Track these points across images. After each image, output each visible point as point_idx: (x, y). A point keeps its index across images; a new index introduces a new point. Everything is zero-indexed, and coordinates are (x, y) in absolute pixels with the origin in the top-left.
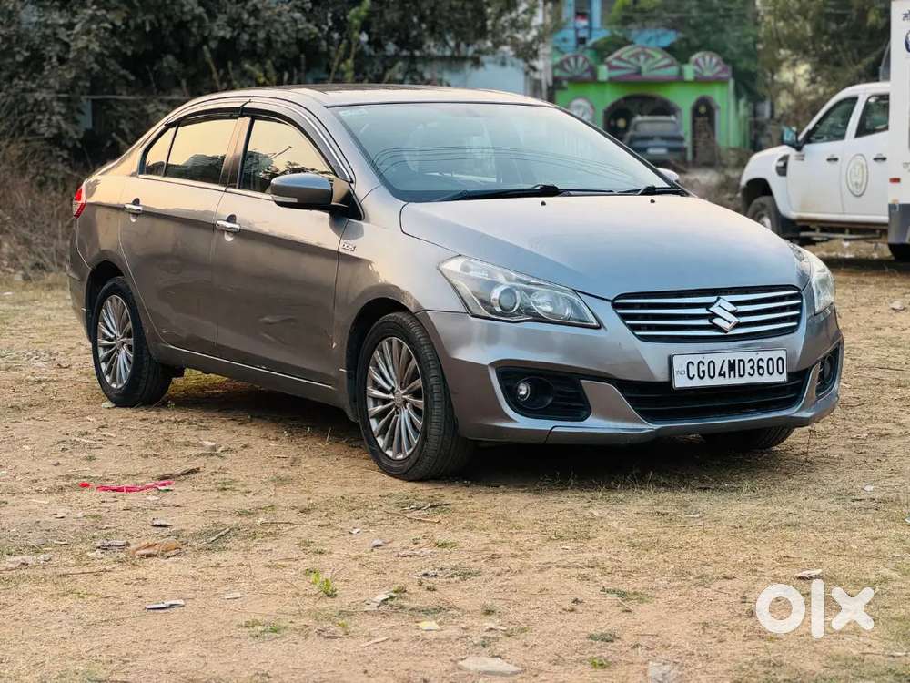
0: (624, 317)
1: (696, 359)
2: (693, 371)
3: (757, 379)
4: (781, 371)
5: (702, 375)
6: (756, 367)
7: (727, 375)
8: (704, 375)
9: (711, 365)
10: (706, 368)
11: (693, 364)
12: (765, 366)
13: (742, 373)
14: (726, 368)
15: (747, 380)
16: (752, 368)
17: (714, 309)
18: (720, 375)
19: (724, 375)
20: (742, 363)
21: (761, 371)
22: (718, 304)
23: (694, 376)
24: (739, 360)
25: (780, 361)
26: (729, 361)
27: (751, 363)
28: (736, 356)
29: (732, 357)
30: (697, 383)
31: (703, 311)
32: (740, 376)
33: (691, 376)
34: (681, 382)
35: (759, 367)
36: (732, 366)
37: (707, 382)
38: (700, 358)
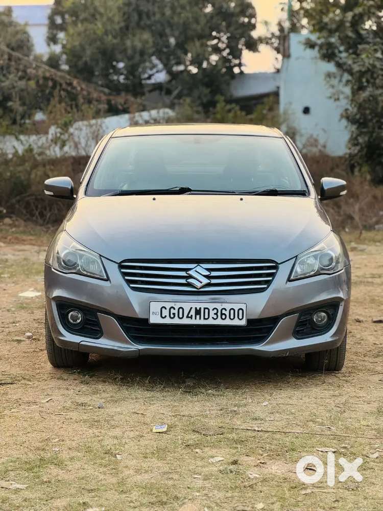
0: (124, 274)
1: (168, 306)
2: (166, 313)
3: (219, 322)
4: (241, 317)
5: (172, 316)
6: (219, 314)
7: (194, 317)
8: (174, 316)
9: (181, 310)
10: (176, 312)
11: (166, 309)
12: (227, 313)
13: (206, 317)
14: (193, 313)
15: (210, 322)
16: (216, 314)
17: (191, 273)
18: (188, 317)
19: (191, 317)
20: (207, 311)
21: (224, 317)
22: (194, 269)
23: (166, 316)
24: (205, 309)
25: (241, 311)
26: (196, 308)
27: (215, 311)
28: (203, 306)
29: (198, 306)
30: (168, 321)
31: (183, 274)
32: (205, 319)
33: (163, 316)
34: (155, 319)
35: (222, 314)
36: (198, 312)
37: (176, 321)
38: (172, 305)
